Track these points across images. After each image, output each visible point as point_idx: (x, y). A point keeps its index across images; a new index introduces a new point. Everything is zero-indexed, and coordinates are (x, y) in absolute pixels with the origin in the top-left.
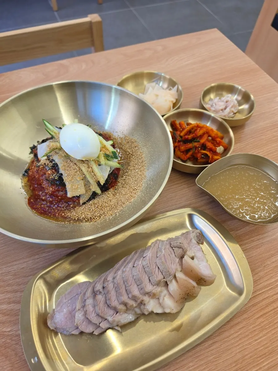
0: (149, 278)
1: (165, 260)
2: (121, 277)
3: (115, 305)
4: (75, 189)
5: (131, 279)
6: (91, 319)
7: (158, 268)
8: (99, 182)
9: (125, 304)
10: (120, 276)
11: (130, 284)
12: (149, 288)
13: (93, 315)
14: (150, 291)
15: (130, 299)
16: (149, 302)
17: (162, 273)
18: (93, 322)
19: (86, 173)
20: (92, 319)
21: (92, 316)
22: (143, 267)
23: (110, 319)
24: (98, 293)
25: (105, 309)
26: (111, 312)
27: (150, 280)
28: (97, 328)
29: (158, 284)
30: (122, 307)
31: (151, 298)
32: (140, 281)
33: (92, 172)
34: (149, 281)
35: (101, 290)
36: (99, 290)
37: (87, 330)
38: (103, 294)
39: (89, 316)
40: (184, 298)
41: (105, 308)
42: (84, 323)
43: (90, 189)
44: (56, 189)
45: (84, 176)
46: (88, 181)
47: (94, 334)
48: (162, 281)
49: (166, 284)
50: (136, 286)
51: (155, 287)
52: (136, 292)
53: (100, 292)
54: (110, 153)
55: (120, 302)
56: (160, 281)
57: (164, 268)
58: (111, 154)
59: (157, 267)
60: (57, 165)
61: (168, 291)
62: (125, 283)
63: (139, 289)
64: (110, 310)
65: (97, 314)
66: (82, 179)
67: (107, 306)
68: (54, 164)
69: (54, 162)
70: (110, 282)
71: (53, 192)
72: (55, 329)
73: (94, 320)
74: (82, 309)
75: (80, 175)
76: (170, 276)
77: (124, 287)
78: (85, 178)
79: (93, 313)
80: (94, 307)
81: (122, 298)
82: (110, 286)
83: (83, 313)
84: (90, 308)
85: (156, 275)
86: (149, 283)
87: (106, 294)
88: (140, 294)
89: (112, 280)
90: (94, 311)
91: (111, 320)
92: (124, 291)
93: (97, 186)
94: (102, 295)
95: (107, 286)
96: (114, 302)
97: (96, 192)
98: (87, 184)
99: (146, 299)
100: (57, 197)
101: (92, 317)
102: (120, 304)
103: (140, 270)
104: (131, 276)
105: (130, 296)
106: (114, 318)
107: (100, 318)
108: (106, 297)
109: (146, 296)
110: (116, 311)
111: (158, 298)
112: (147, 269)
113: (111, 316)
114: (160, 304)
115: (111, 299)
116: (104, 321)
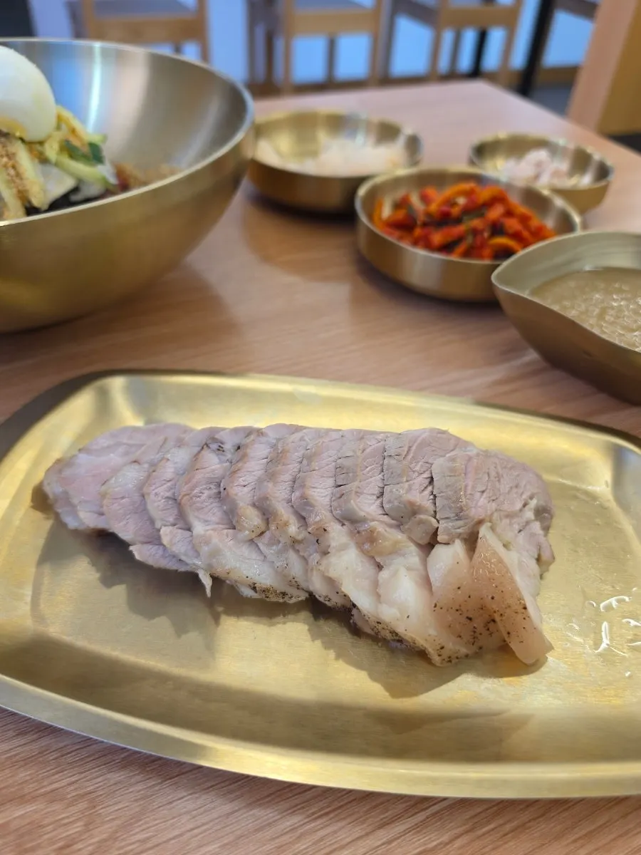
0: (383, 488)
2: (304, 443)
3: (236, 495)
5: (327, 458)
6: (149, 494)
7: (432, 479)
9: (267, 514)
10: (303, 439)
11: (315, 465)
12: (367, 506)
13: (163, 491)
14: (362, 514)
15: (292, 506)
16: (343, 548)
17: (435, 496)
18: (149, 507)
20: (152, 496)
21: (156, 491)
22: (381, 450)
23: (199, 528)
24: (214, 446)
25: (204, 497)
26: (215, 513)
27: (381, 494)
28: (148, 542)
29: (404, 516)
30: (253, 519)
31: (357, 544)
32: (351, 475)
34: (377, 491)
35: (228, 447)
36: (223, 443)
37: (122, 524)
38: (224, 459)
39: (150, 485)
40: (469, 618)
41: (206, 494)
42: (122, 501)
47: (131, 552)
48: (423, 517)
49: (430, 544)
50: (330, 482)
51: (386, 519)
52: (321, 492)
53: (220, 449)
55: (256, 498)
56: (414, 510)
57: (449, 486)
59: (427, 475)
61: (426, 565)
62: (305, 462)
63: (332, 494)
64: (215, 508)
65: (174, 493)
67: (215, 491)
70: (264, 440)
73: (156, 504)
74: (146, 466)
76: (459, 518)
77: (293, 467)
79: (164, 487)
80: (180, 474)
81: (270, 485)
82: (260, 450)
83: (142, 475)
84: (167, 470)
85: (410, 486)
86: (375, 497)
87: (234, 461)
88: (328, 507)
89: (274, 441)
90: (169, 484)
91: (202, 533)
92: (287, 477)
94: (220, 459)
95: (250, 445)
96: (241, 488)
99: (338, 535)
101: (154, 492)
102: (254, 505)
103: (368, 451)
104: (333, 453)
105: (297, 496)
106: (210, 532)
107: (176, 512)
108: (227, 470)
109: (343, 525)
110: (231, 520)
111: (380, 567)
112: (393, 462)
113: (207, 523)
114: (375, 584)
115: (237, 475)
116: (180, 531)
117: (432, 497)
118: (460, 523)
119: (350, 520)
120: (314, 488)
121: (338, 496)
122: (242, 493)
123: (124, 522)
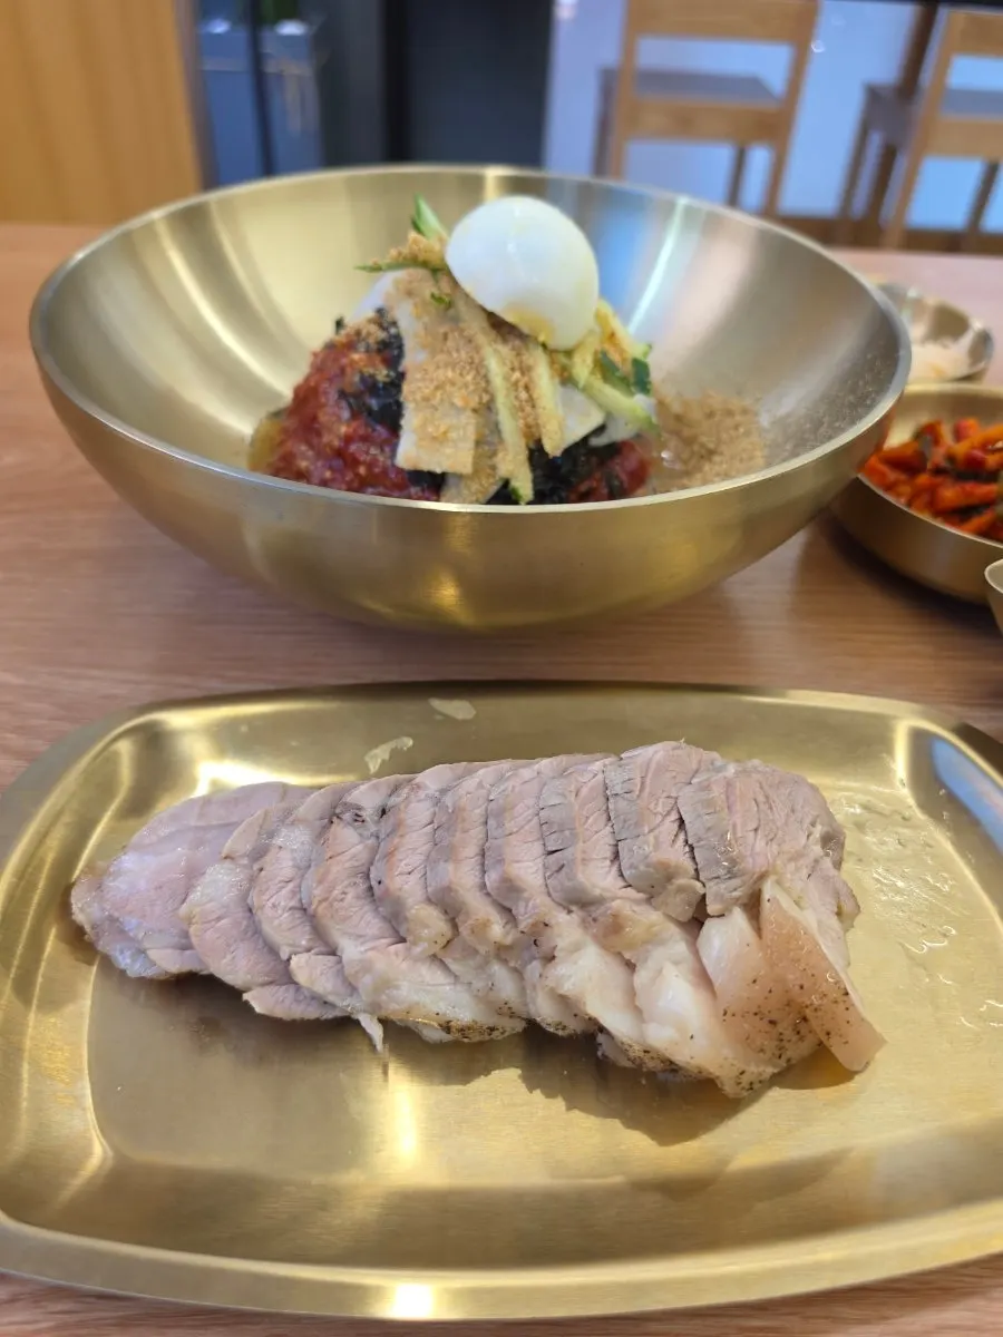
0: (617, 845)
1: (728, 798)
2: (484, 792)
3: (400, 889)
4: (434, 439)
5: (523, 811)
6: (262, 907)
7: (681, 822)
8: (539, 442)
9: (450, 908)
10: (480, 785)
11: (510, 826)
12: (600, 878)
13: (284, 898)
14: (597, 892)
15: (488, 894)
16: (576, 948)
17: (692, 848)
18: (267, 928)
19: (498, 382)
20: (268, 911)
21: (272, 900)
22: (601, 788)
23: (351, 950)
24: (347, 816)
25: (349, 897)
26: (370, 923)
27: (616, 856)
28: (271, 983)
29: (654, 885)
30: (432, 923)
31: (596, 938)
32: (567, 833)
33: (527, 388)
34: (609, 853)
35: (368, 813)
36: (360, 809)
37: (225, 961)
38: (366, 833)
39: (262, 893)
40: (772, 1022)
41: (351, 893)
42: (219, 924)
43: (494, 468)
44: (362, 431)
45: (486, 398)
46: (496, 429)
47: (247, 1003)
48: (681, 881)
49: (696, 920)
50: (537, 848)
51: (631, 892)
52: (528, 868)
53: (358, 818)
54: (624, 360)
55: (429, 889)
56: (667, 874)
57: (709, 829)
58: (627, 369)
59: (674, 816)
60: (400, 347)
61: (696, 953)
62: (491, 822)
63: (545, 867)
64: (369, 916)
65: (301, 900)
66: (475, 411)
67: (363, 887)
68: (391, 336)
69: (393, 331)
70: (422, 794)
71: (348, 440)
72: (93, 928)
73: (276, 922)
74: (245, 861)
75: (472, 387)
76: (732, 875)
77: (476, 833)
78: (486, 409)
79: (284, 891)
80: (303, 868)
81: (450, 867)
82: (418, 812)
83: (243, 878)
84: (282, 864)
85: (656, 838)
86: (608, 863)
87: (382, 836)
88: (543, 889)
89: (437, 794)
90: (291, 885)
91: (357, 956)
92: (470, 850)
93: (523, 455)
94: (361, 835)
95: (402, 807)
96: (405, 877)
97: (515, 484)
98: (488, 441)
99: (567, 928)
100: (355, 462)
101: (269, 903)
102: (429, 901)
103: (584, 791)
104: (531, 802)
105: (492, 878)
106: (370, 954)
107: (310, 929)
108: (374, 851)
109: (570, 912)
110: (397, 928)
111: (631, 966)
112: (622, 804)
113: (361, 940)
114: (631, 993)
115: (394, 859)
116: (320, 957)
117: (687, 849)
118: (735, 882)
119: (581, 902)
120: (518, 862)
121: (555, 868)
122: (406, 883)
123: (229, 957)
